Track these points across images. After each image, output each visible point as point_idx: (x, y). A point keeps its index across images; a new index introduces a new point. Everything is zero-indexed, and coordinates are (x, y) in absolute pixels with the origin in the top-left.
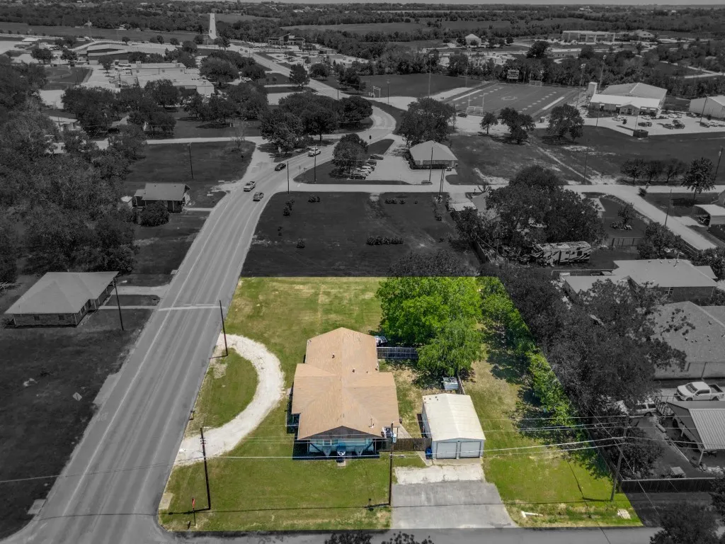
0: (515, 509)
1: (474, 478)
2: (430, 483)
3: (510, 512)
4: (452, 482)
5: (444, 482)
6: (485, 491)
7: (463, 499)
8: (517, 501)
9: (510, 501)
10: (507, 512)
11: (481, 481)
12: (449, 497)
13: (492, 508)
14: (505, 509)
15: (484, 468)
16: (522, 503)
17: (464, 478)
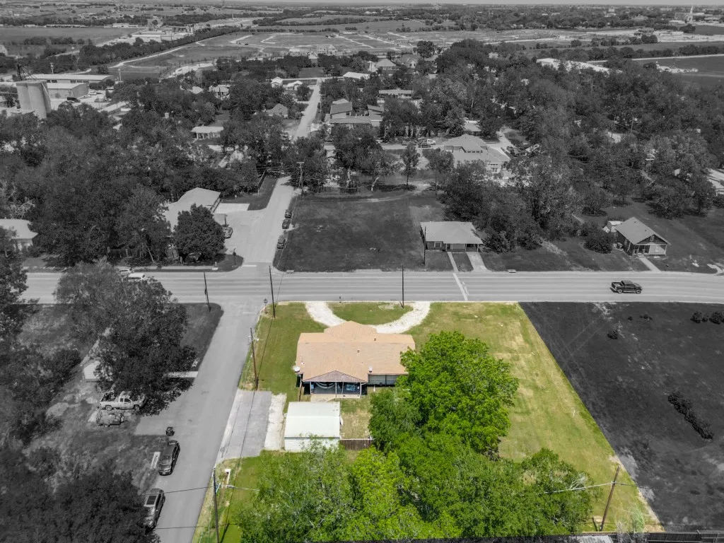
0: (234, 465)
1: (266, 442)
2: (269, 413)
3: (232, 461)
4: (267, 427)
5: (268, 422)
6: (254, 447)
7: (250, 431)
8: (240, 468)
9: (241, 463)
10: (233, 458)
11: (263, 446)
12: (254, 424)
13: (239, 449)
14: (235, 458)
15: (275, 451)
16: (237, 472)
17: (268, 436)
